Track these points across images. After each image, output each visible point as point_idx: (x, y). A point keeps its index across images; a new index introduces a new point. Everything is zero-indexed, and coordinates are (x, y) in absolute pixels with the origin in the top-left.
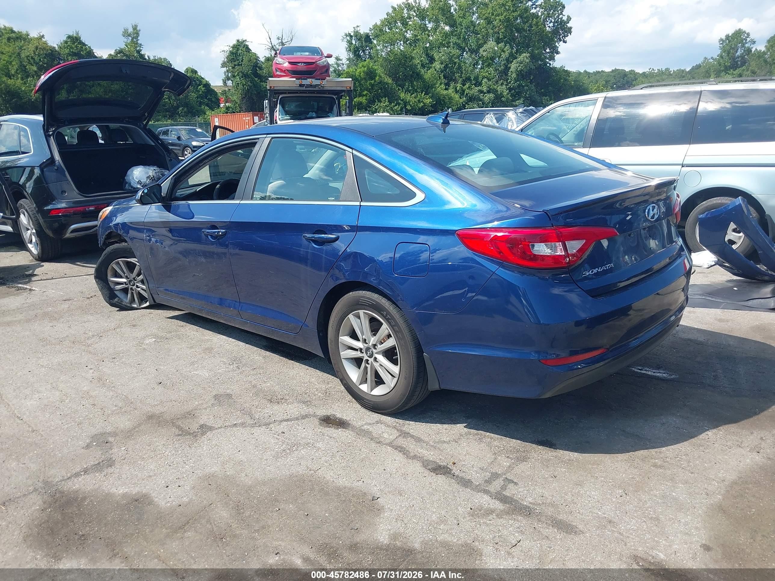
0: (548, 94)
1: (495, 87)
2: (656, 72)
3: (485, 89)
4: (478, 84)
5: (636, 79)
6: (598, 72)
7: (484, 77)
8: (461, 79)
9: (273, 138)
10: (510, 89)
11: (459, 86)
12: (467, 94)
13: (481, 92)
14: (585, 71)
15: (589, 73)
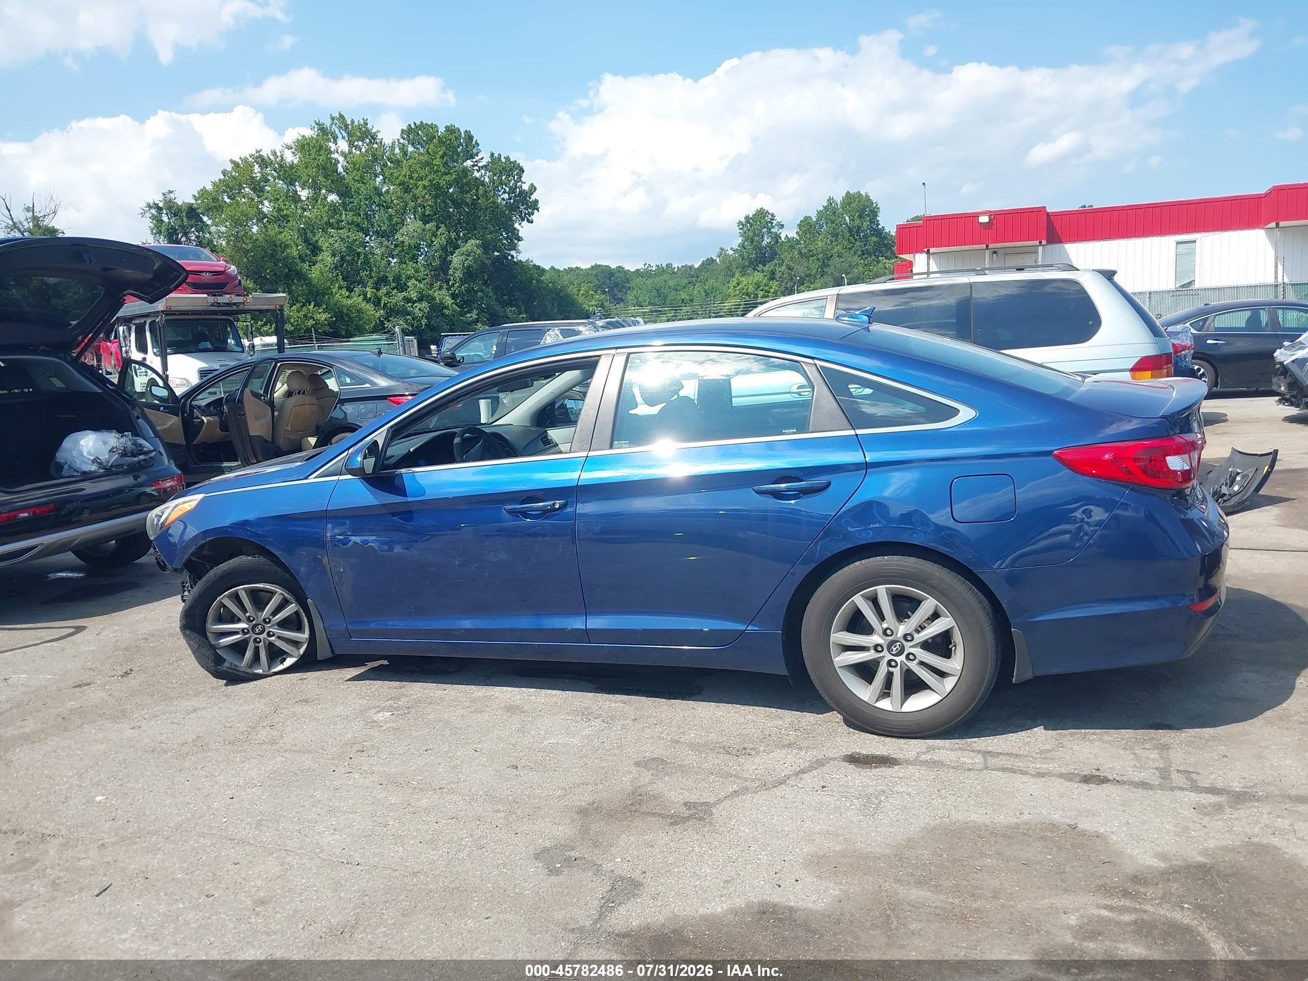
0: (514, 302)
1: (431, 292)
2: (654, 269)
3: (414, 295)
4: (402, 288)
6: (571, 269)
7: (409, 278)
8: (371, 281)
9: (629, 354)
10: (454, 296)
11: (369, 292)
12: (385, 304)
13: (408, 300)
14: (552, 268)
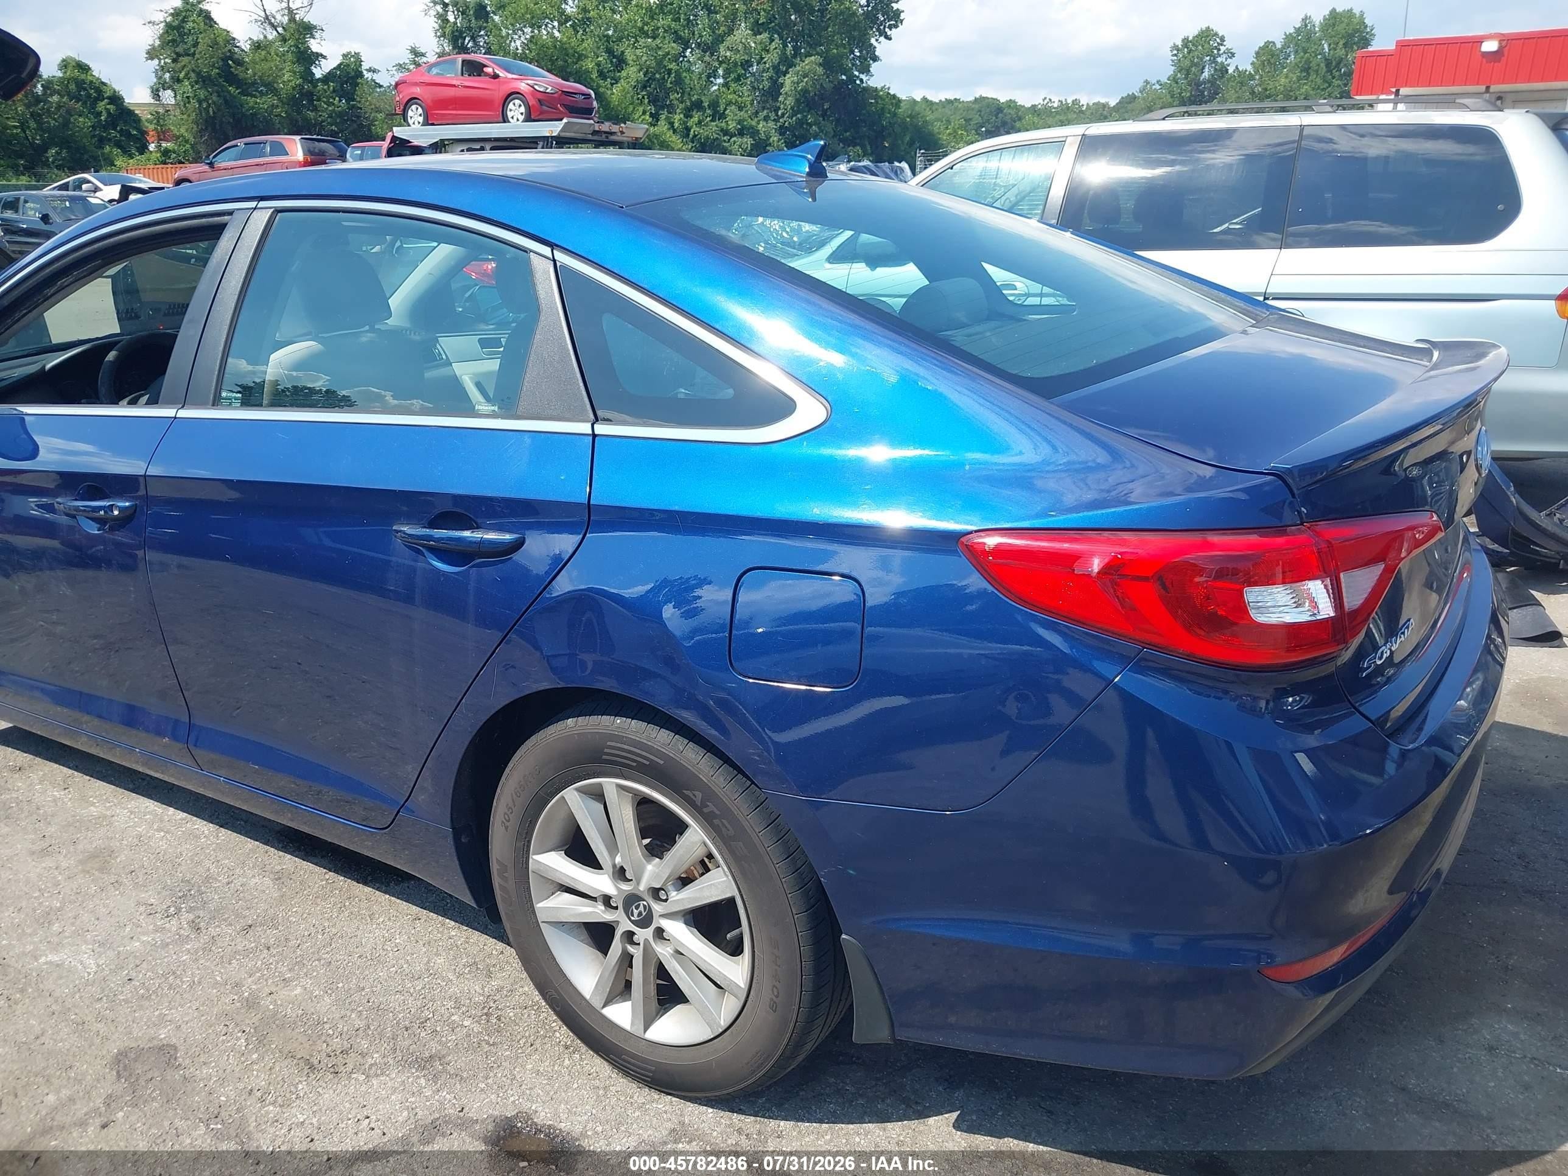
0: (858, 141)
1: (754, 123)
2: (1055, 105)
3: (732, 126)
4: (718, 115)
5: (1020, 119)
6: (949, 102)
7: (729, 103)
8: (681, 106)
9: (278, 211)
10: (782, 130)
11: (677, 118)
12: (695, 136)
13: (725, 132)
14: (925, 99)
15: (931, 103)
